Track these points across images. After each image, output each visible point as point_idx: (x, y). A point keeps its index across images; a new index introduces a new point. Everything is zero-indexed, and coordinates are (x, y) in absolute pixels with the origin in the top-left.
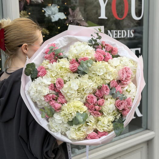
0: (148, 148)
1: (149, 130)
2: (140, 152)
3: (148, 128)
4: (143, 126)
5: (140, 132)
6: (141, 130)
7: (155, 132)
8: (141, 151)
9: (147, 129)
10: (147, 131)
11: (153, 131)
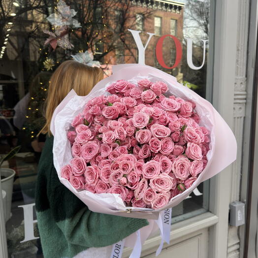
0: (209, 234)
1: (211, 212)
2: (197, 240)
3: (210, 210)
4: (204, 206)
5: (199, 215)
6: (201, 210)
7: (218, 216)
8: (199, 239)
9: (208, 211)
10: (209, 214)
11: (215, 215)
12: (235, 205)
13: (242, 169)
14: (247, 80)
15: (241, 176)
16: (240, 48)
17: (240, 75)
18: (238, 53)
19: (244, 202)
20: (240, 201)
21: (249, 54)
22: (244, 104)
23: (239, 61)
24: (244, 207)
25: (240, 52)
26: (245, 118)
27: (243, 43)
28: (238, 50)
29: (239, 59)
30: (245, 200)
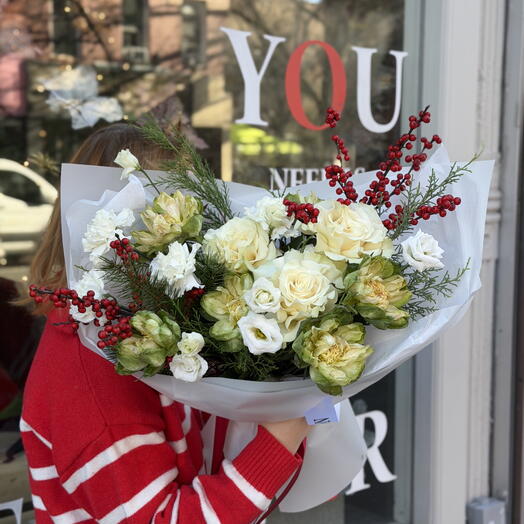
4: (397, 516)
12: (479, 508)
13: (493, 403)
14: (502, 161)
15: (492, 426)
16: (484, 74)
18: (481, 88)
19: (501, 499)
20: (491, 495)
22: (496, 226)
23: (483, 109)
24: (502, 511)
25: (484, 85)
26: (497, 262)
27: (492, 58)
28: (481, 79)
29: (483, 104)
30: (506, 493)
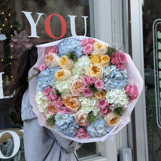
3: (101, 155)
5: (91, 158)
6: (95, 155)
7: (107, 158)
10: (100, 157)
11: (105, 157)
14: (124, 46)
16: (116, 22)
17: (118, 43)
18: (115, 26)
19: (131, 148)
20: (128, 147)
21: (124, 26)
23: (116, 32)
25: (116, 25)
27: (118, 17)
29: (116, 30)
30: (132, 146)
